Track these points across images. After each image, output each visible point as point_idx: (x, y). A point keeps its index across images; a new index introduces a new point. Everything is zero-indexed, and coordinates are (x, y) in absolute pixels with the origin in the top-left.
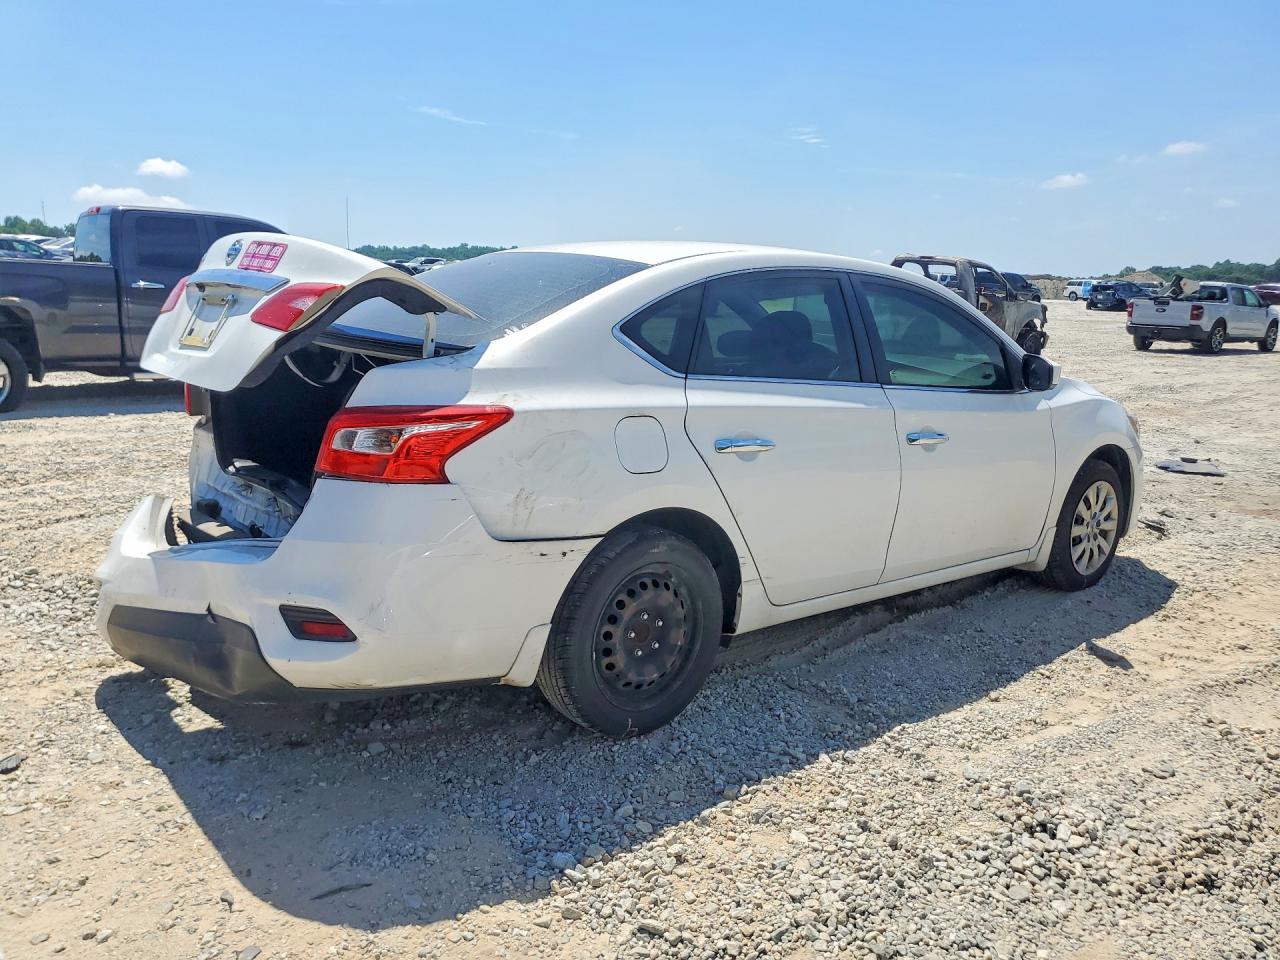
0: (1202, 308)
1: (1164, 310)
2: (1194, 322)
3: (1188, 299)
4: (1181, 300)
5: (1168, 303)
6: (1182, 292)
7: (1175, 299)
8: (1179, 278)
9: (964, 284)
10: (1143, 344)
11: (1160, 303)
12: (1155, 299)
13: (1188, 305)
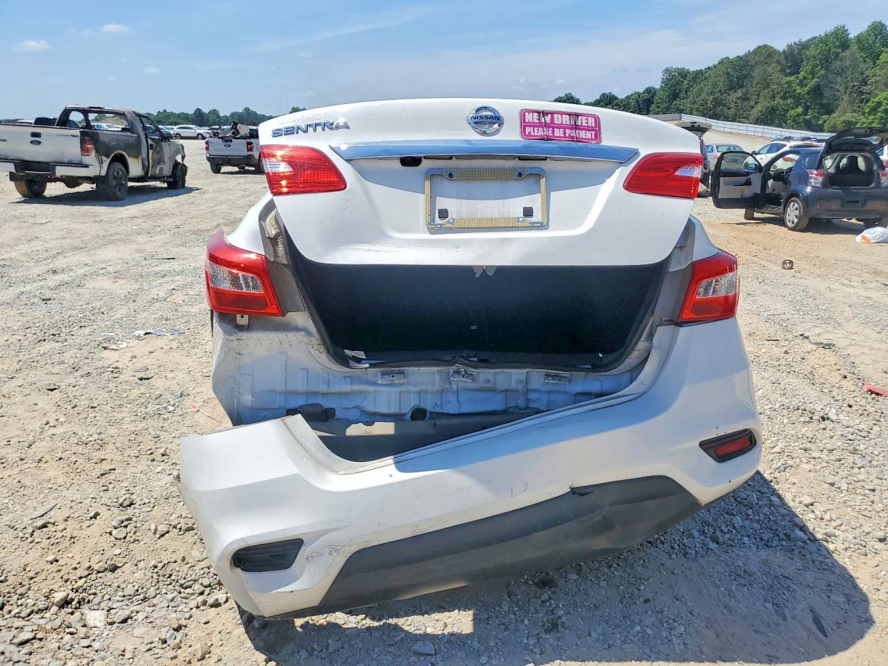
0: (252, 143)
1: (230, 146)
2: (249, 153)
3: (244, 138)
4: (238, 138)
5: (231, 141)
6: (239, 133)
7: (235, 138)
8: (235, 124)
9: (135, 129)
10: (216, 169)
11: (226, 141)
12: (222, 138)
13: (244, 142)
